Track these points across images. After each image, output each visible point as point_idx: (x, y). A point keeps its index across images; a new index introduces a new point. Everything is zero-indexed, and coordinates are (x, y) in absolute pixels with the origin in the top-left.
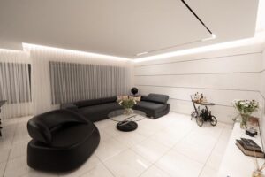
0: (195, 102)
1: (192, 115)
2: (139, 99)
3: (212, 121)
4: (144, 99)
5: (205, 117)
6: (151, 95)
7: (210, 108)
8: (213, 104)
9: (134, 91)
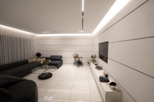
0: (75, 57)
1: (74, 63)
2: (44, 59)
5: (79, 63)
6: (51, 56)
7: (80, 59)
9: (38, 55)
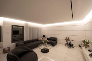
0: (66, 40)
1: (66, 44)
2: (46, 39)
3: (73, 46)
4: (48, 39)
5: (70, 45)
6: (50, 38)
7: (71, 42)
8: (73, 41)
9: (44, 36)
